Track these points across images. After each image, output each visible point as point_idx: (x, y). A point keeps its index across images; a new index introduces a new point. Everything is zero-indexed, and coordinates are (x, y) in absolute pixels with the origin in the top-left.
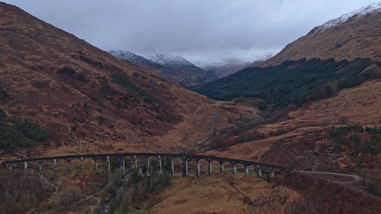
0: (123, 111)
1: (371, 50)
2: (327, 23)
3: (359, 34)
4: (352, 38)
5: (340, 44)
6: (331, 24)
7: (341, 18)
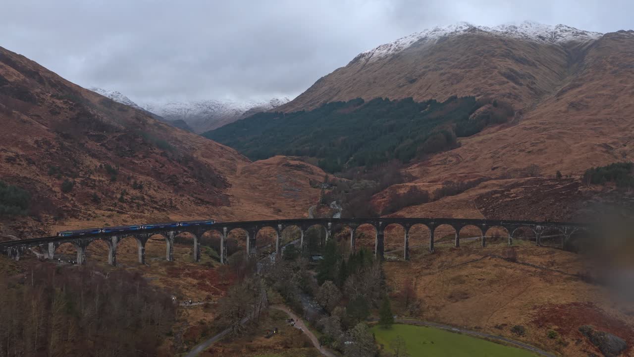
0: (131, 161)
1: (467, 86)
2: (377, 49)
3: (440, 64)
4: (430, 70)
5: (414, 78)
6: (385, 51)
7: (398, 43)
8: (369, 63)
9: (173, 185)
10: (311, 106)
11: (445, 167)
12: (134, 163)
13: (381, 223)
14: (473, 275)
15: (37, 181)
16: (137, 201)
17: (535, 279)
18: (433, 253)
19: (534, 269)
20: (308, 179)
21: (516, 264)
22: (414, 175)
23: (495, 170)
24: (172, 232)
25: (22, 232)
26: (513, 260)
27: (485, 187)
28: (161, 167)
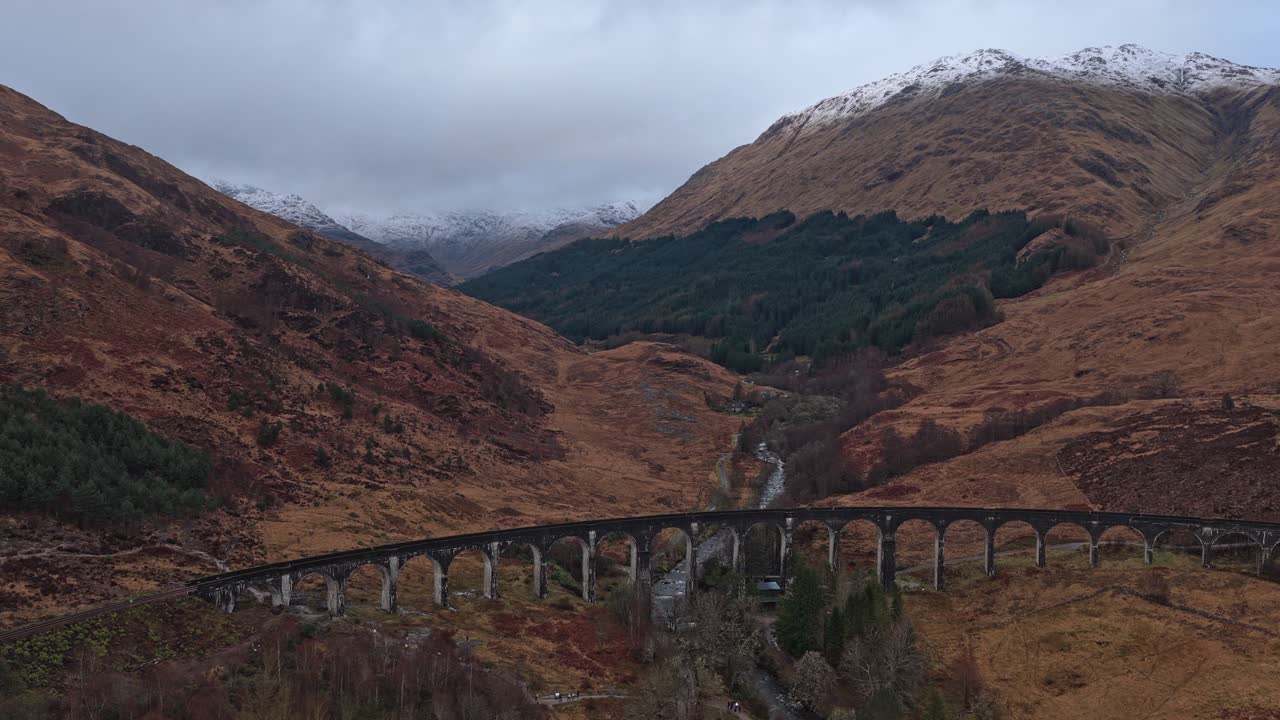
0: (369, 370)
1: (1009, 189)
2: (816, 107)
3: (950, 141)
4: (929, 154)
5: (897, 169)
6: (834, 112)
7: (859, 95)
8: (800, 136)
9: (453, 417)
10: (686, 225)
11: (975, 366)
12: (374, 373)
13: (889, 518)
14: (1085, 632)
15: (210, 423)
16: (398, 460)
17: (1213, 645)
18: (994, 578)
19: (1205, 622)
20: (701, 393)
21: (1167, 608)
22: (914, 382)
23: (1084, 378)
24: (496, 544)
25: (217, 544)
26: (1162, 600)
27: (1072, 422)
28: (426, 380)
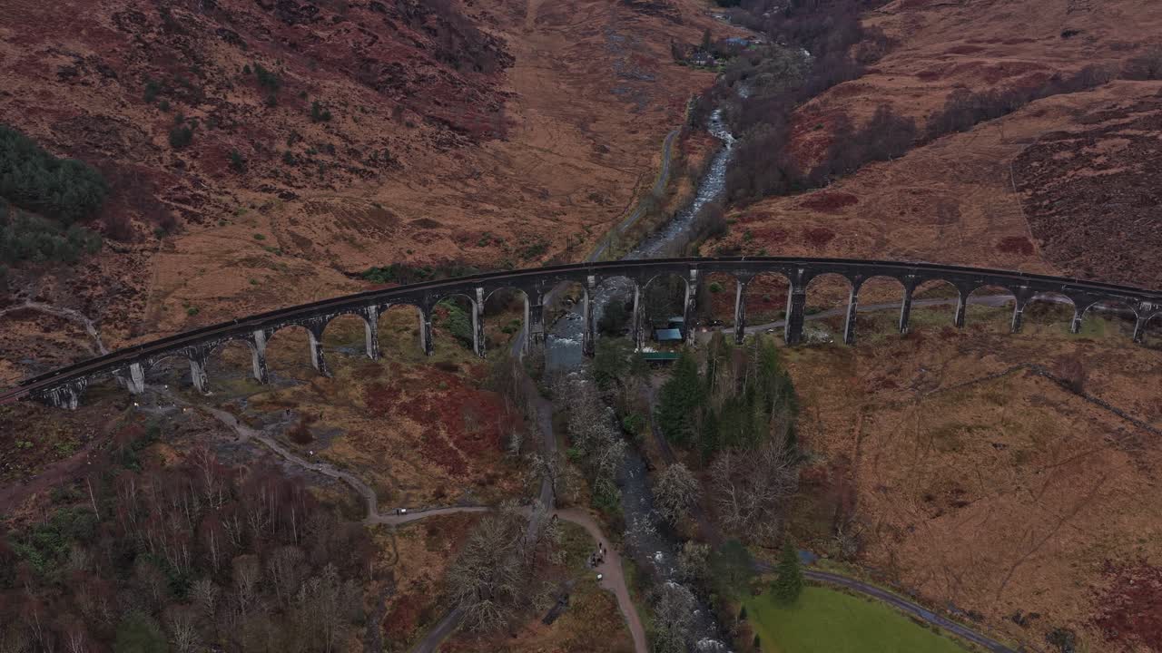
9: (397, 88)
11: (959, 14)
12: (317, 37)
13: (801, 271)
14: (984, 428)
15: (122, 121)
16: (320, 157)
17: (1117, 458)
18: (906, 337)
19: (1116, 423)
20: (668, 40)
21: (1080, 399)
22: (888, 32)
23: (1071, 41)
24: (373, 307)
25: (89, 300)
26: (1075, 388)
27: (1040, 114)
28: (371, 44)
